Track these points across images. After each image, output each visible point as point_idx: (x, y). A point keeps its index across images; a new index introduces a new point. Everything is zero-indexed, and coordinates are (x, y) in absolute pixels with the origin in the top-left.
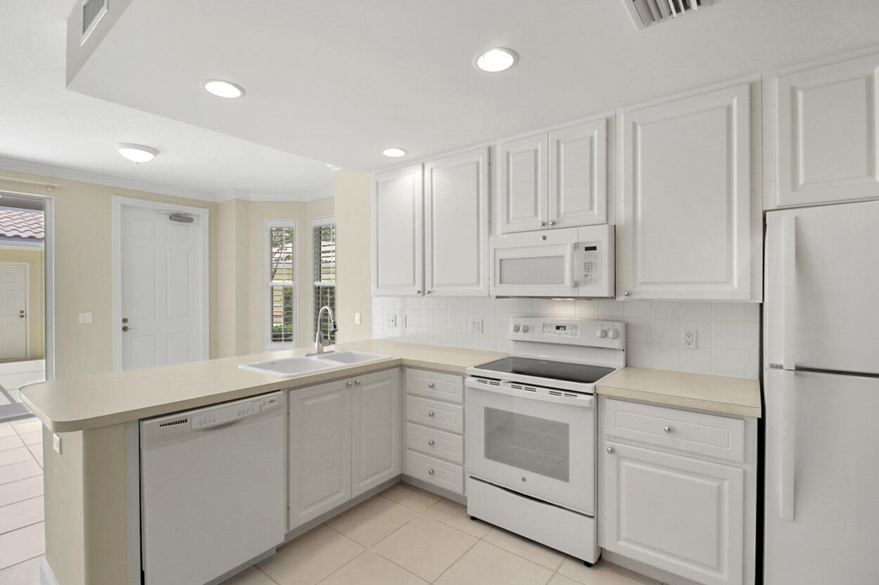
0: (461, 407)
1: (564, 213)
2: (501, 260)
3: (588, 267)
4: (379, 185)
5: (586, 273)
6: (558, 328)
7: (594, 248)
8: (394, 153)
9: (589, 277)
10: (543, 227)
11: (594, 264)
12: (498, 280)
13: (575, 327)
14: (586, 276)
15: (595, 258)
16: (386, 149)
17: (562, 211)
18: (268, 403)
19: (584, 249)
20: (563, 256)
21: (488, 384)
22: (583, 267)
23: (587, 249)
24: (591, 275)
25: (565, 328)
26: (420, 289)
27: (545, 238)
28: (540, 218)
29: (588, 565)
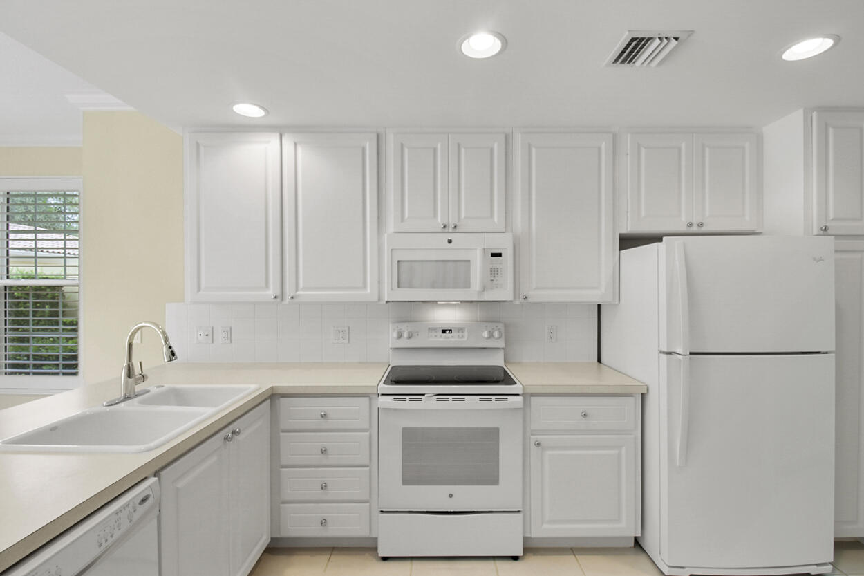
0: (368, 433)
1: (465, 218)
2: (399, 261)
3: (494, 272)
4: (202, 149)
5: (492, 278)
6: (444, 331)
7: (500, 255)
8: (249, 110)
9: (495, 282)
10: (444, 230)
11: (499, 270)
12: (396, 284)
13: (461, 330)
14: (492, 280)
15: (501, 264)
16: (238, 103)
17: (463, 215)
18: (140, 504)
19: (490, 255)
20: (469, 261)
21: (408, 401)
22: (489, 273)
23: (493, 255)
24: (497, 280)
25: (450, 331)
26: (278, 293)
27: (450, 241)
28: (440, 221)
29: (515, 558)
